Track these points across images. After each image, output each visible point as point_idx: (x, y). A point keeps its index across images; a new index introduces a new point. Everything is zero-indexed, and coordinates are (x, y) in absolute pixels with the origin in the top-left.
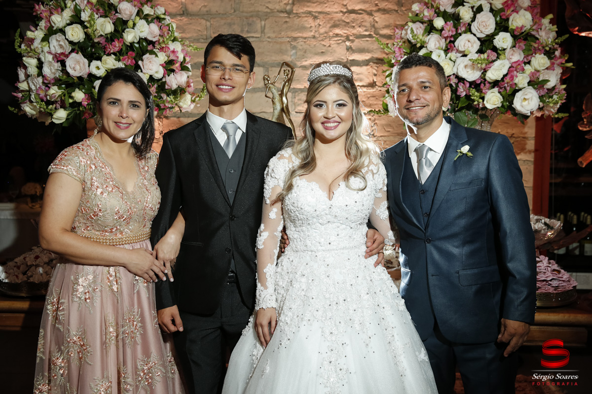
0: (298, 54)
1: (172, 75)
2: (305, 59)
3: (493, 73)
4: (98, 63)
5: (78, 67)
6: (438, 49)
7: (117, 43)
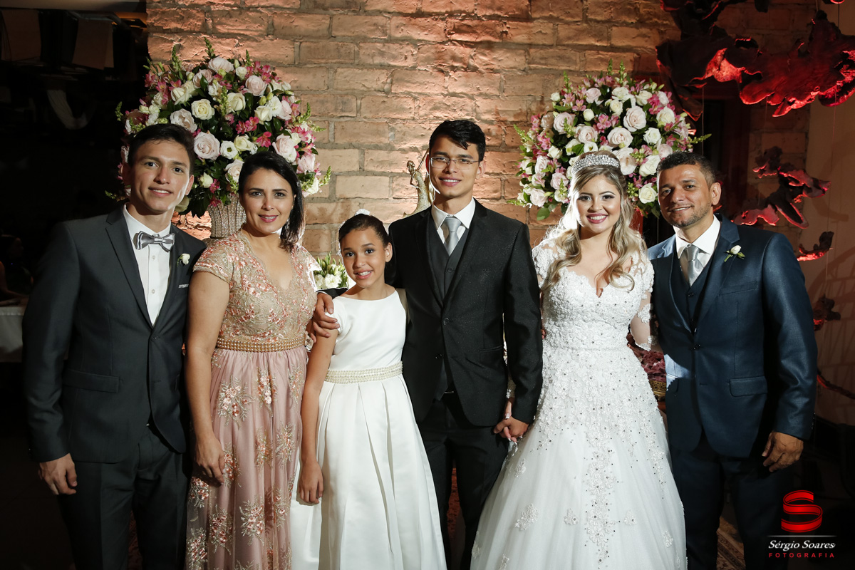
0: (397, 136)
1: (303, 157)
2: (404, 142)
3: (648, 167)
4: (229, 144)
5: (207, 149)
6: (591, 140)
7: (251, 122)
